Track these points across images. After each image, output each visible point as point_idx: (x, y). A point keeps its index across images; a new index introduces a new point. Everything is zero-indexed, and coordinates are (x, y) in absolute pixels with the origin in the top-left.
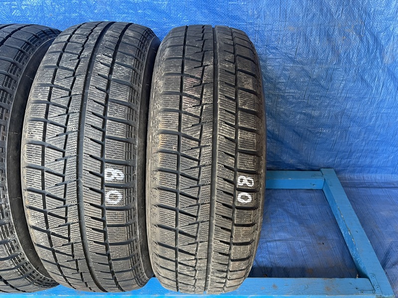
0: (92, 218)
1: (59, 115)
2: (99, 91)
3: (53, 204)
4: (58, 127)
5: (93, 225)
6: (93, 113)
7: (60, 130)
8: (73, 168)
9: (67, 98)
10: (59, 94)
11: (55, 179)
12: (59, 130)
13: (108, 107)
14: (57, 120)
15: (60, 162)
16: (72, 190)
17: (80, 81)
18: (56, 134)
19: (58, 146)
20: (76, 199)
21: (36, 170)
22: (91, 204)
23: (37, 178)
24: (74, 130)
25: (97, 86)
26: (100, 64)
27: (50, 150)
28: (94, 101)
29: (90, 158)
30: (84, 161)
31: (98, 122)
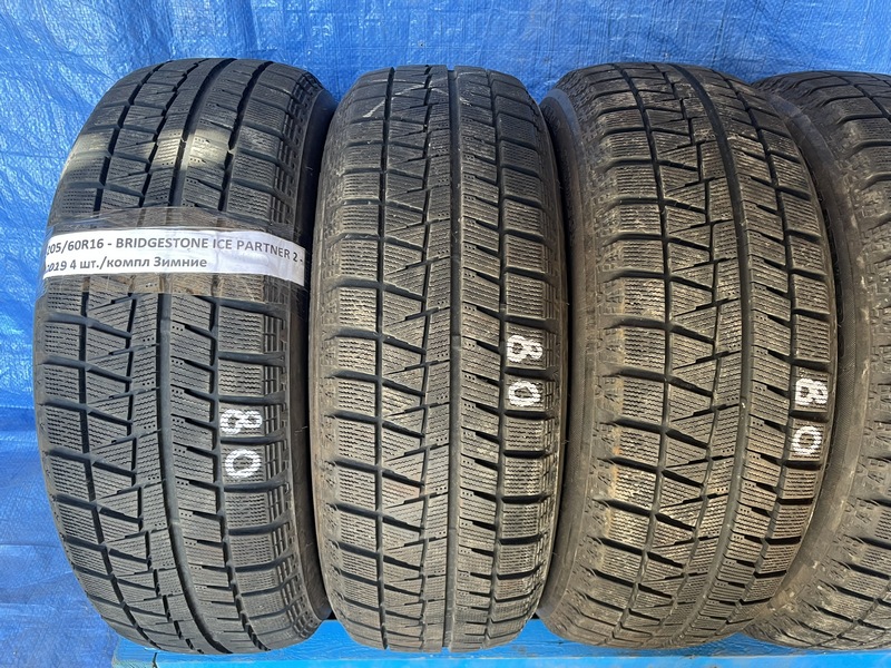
0: (759, 485)
1: (696, 266)
2: (767, 214)
3: (684, 456)
4: (699, 291)
5: (757, 499)
6: (767, 262)
7: (701, 298)
8: (736, 377)
9: (705, 228)
10: (685, 221)
11: (696, 401)
12: (701, 296)
13: (792, 248)
14: (694, 276)
15: (707, 364)
16: (728, 426)
17: (719, 191)
18: (696, 305)
19: (702, 332)
20: (734, 444)
21: (652, 383)
22: (764, 456)
23: (654, 398)
24: (732, 297)
25: (759, 202)
26: (745, 156)
27: (686, 339)
28: (764, 235)
29: (769, 358)
30: (757, 363)
31: (777, 279)
